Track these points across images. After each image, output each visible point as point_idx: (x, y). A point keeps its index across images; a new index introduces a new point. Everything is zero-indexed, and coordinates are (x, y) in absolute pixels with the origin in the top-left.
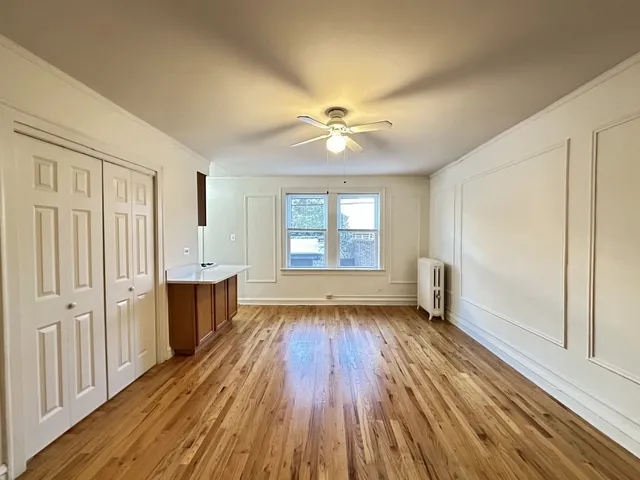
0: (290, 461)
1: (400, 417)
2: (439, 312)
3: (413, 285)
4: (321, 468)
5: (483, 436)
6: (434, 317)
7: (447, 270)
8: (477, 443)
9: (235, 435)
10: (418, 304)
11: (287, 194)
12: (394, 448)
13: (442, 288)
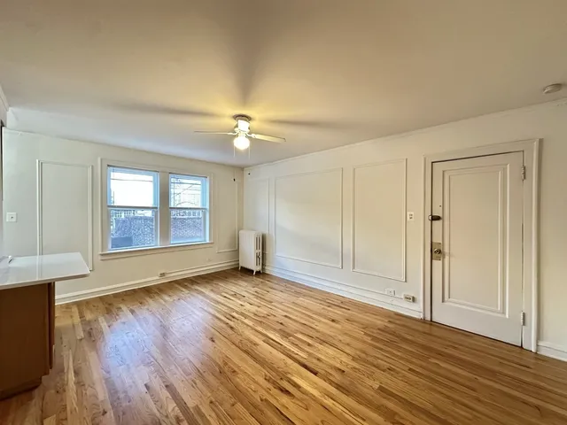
0: (270, 386)
1: (297, 331)
2: (259, 268)
3: (236, 252)
4: (289, 376)
5: (333, 321)
6: (257, 272)
7: (264, 238)
8: (333, 324)
9: (211, 402)
10: (241, 265)
11: (108, 166)
12: (309, 345)
13: (261, 250)
